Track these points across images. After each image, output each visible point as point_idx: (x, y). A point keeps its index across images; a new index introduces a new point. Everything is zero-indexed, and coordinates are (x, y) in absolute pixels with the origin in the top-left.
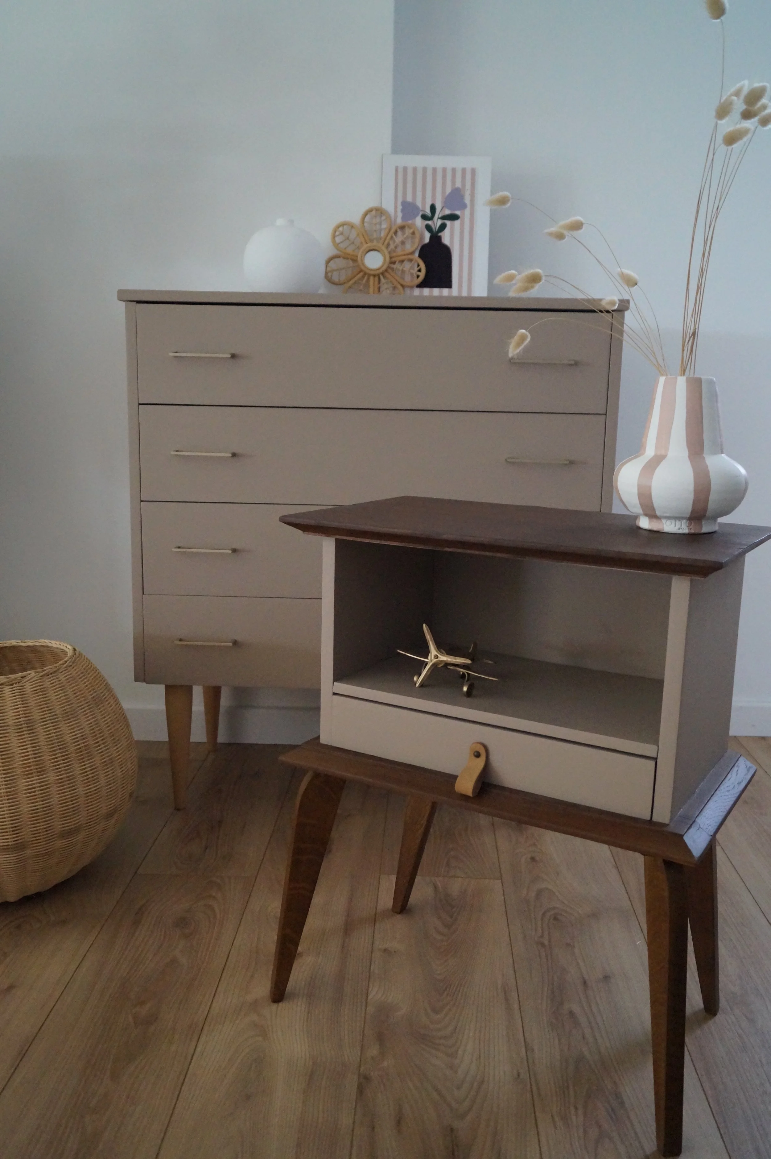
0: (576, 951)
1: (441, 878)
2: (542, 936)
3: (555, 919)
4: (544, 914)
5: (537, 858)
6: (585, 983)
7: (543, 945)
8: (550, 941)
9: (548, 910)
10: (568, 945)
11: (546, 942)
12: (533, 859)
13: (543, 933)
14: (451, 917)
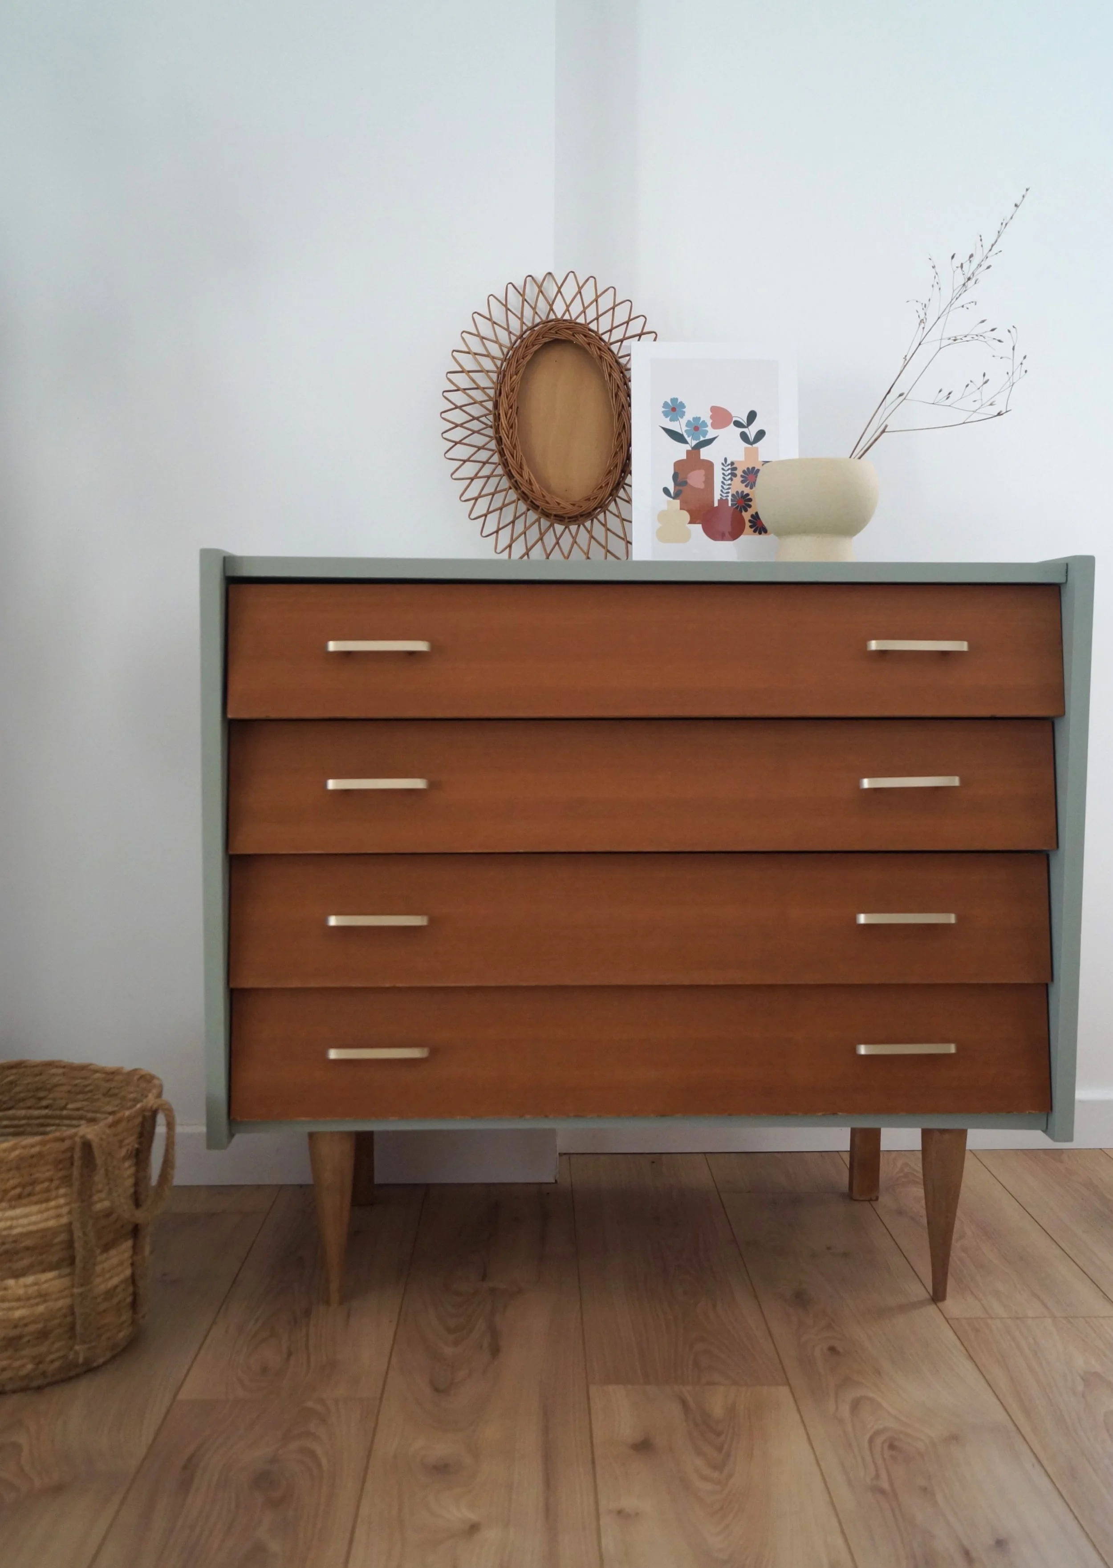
0: (939, 1497)
1: (689, 1388)
2: (877, 1476)
3: (892, 1447)
4: (871, 1440)
5: (840, 1349)
6: (967, 1554)
7: (882, 1492)
8: (891, 1484)
9: (878, 1433)
10: (924, 1490)
11: (886, 1485)
12: (832, 1349)
13: (877, 1470)
14: (720, 1449)
